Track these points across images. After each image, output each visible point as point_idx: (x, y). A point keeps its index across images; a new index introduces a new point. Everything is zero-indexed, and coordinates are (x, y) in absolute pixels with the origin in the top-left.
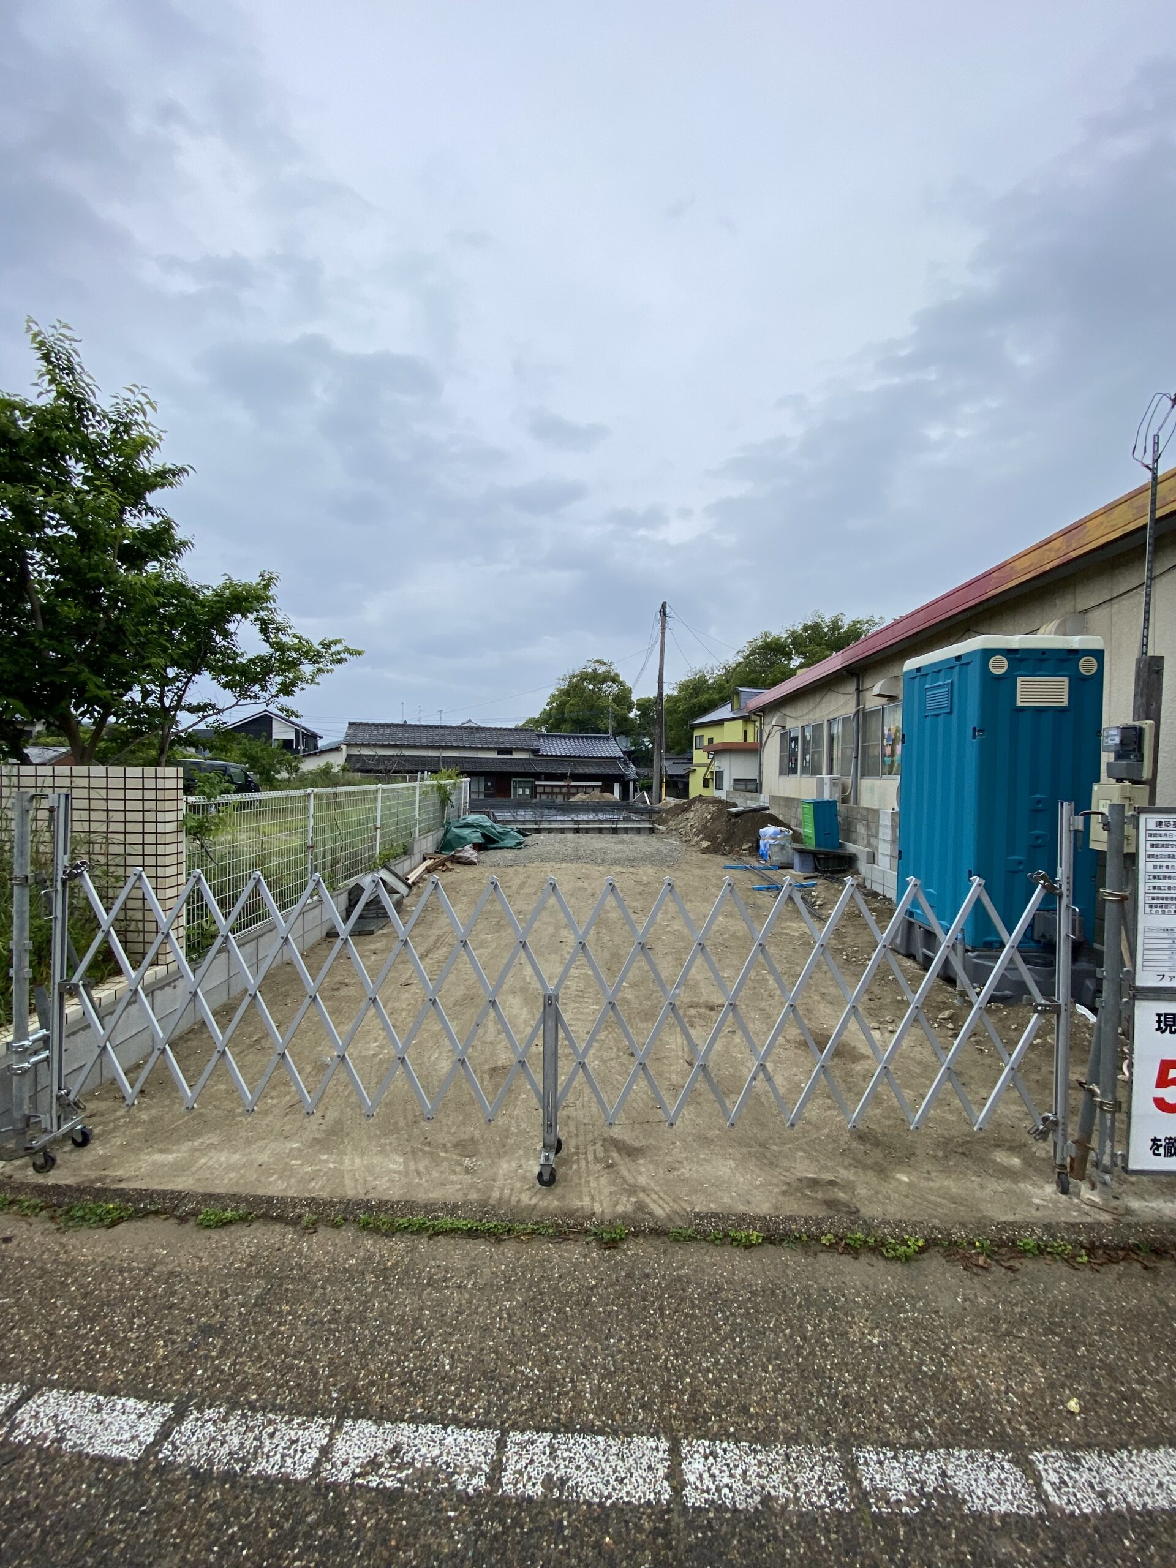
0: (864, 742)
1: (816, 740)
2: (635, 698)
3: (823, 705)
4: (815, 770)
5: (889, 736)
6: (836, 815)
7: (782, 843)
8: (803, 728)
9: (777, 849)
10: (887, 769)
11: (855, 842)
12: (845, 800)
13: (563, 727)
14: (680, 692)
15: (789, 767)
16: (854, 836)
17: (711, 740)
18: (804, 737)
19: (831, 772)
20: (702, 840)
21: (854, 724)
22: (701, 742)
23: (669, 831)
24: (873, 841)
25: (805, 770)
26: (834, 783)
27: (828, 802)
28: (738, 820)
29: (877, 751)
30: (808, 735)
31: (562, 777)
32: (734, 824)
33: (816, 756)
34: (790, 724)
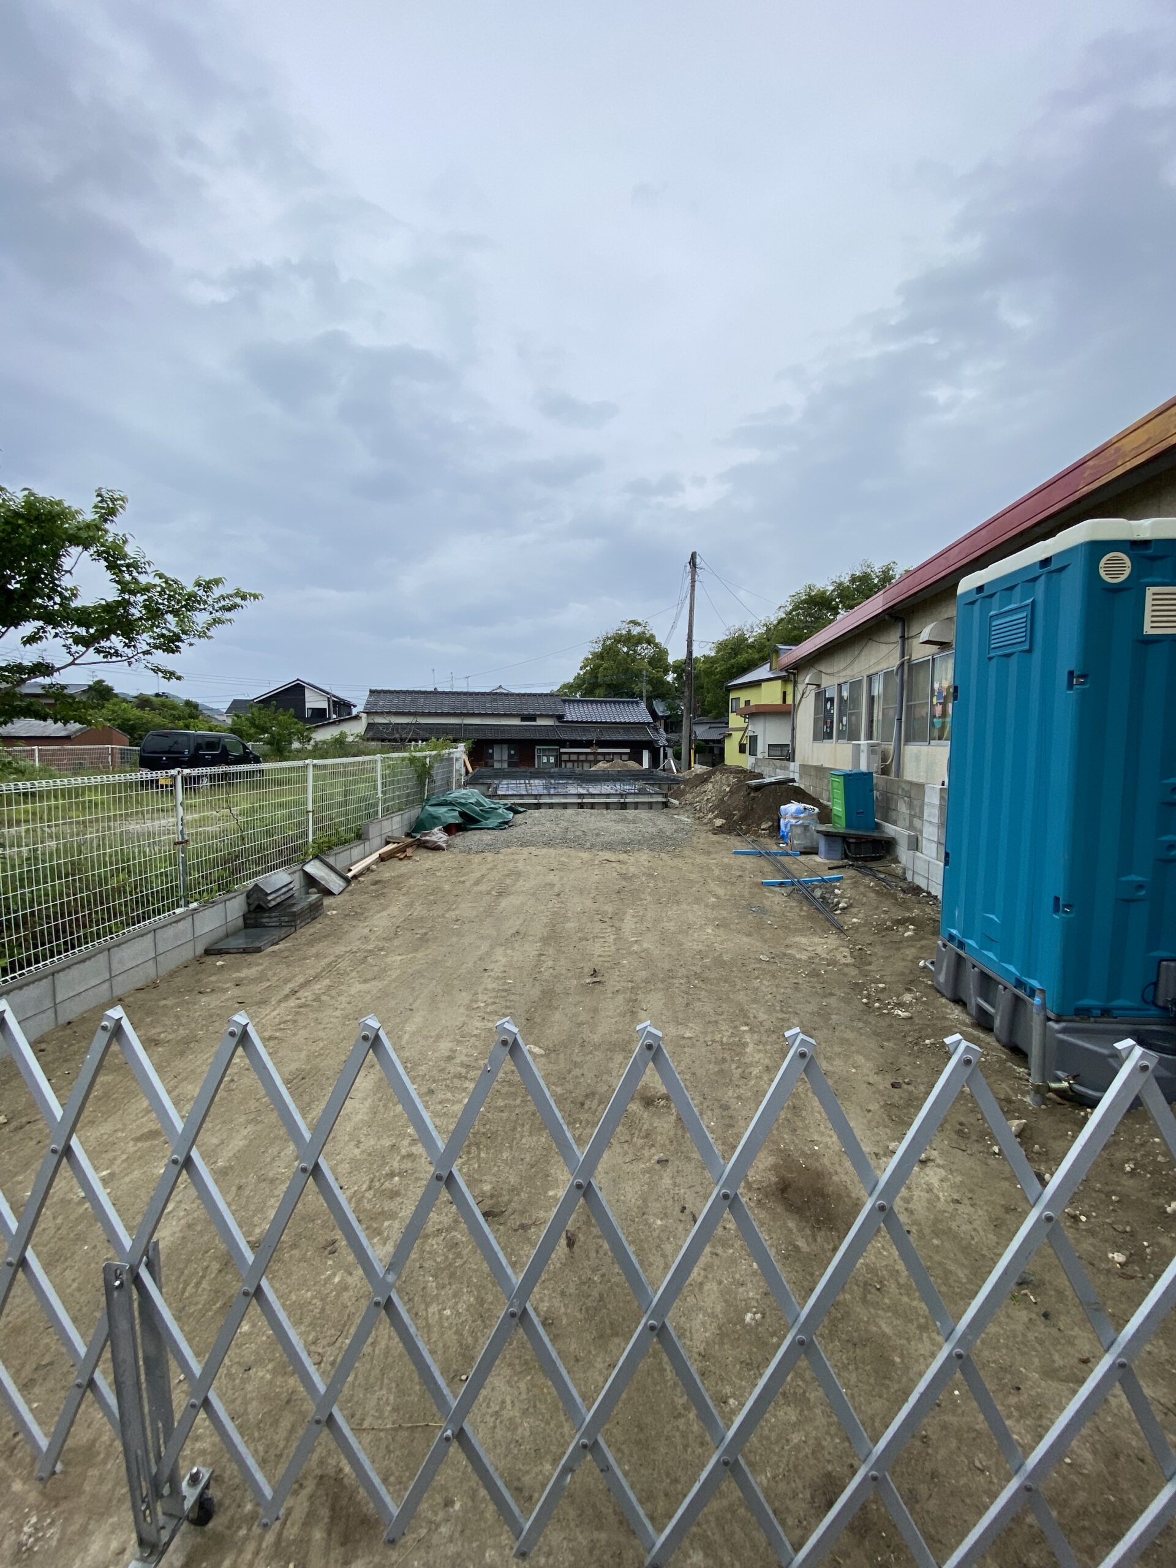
0: (908, 701)
1: (854, 699)
2: (671, 660)
3: (862, 658)
4: (851, 735)
5: (940, 692)
6: (872, 791)
7: (806, 822)
8: (840, 685)
9: (799, 831)
10: (936, 733)
11: (894, 823)
12: (885, 771)
13: (597, 692)
14: (717, 652)
15: (823, 732)
16: (893, 814)
17: (747, 703)
18: (841, 697)
19: (870, 736)
20: (716, 817)
21: (898, 680)
22: (738, 705)
23: (682, 807)
24: (917, 822)
25: (841, 735)
26: (872, 749)
27: (864, 774)
28: (759, 794)
29: (925, 711)
30: (845, 694)
31: (588, 744)
32: (753, 799)
33: (854, 718)
34: (826, 682)
